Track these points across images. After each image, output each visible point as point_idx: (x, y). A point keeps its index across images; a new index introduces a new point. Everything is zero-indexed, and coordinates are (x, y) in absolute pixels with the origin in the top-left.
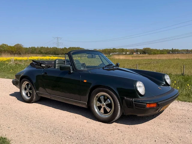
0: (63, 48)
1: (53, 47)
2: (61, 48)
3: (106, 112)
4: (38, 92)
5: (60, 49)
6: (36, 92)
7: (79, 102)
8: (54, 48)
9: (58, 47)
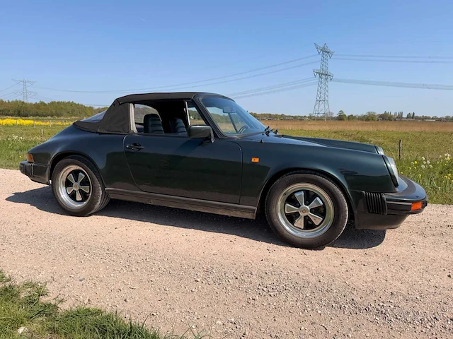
0: (38, 102)
1: (14, 100)
2: (34, 103)
3: (309, 225)
4: (109, 190)
5: (31, 104)
6: (103, 190)
7: (236, 208)
8: (17, 101)
9: (25, 101)
